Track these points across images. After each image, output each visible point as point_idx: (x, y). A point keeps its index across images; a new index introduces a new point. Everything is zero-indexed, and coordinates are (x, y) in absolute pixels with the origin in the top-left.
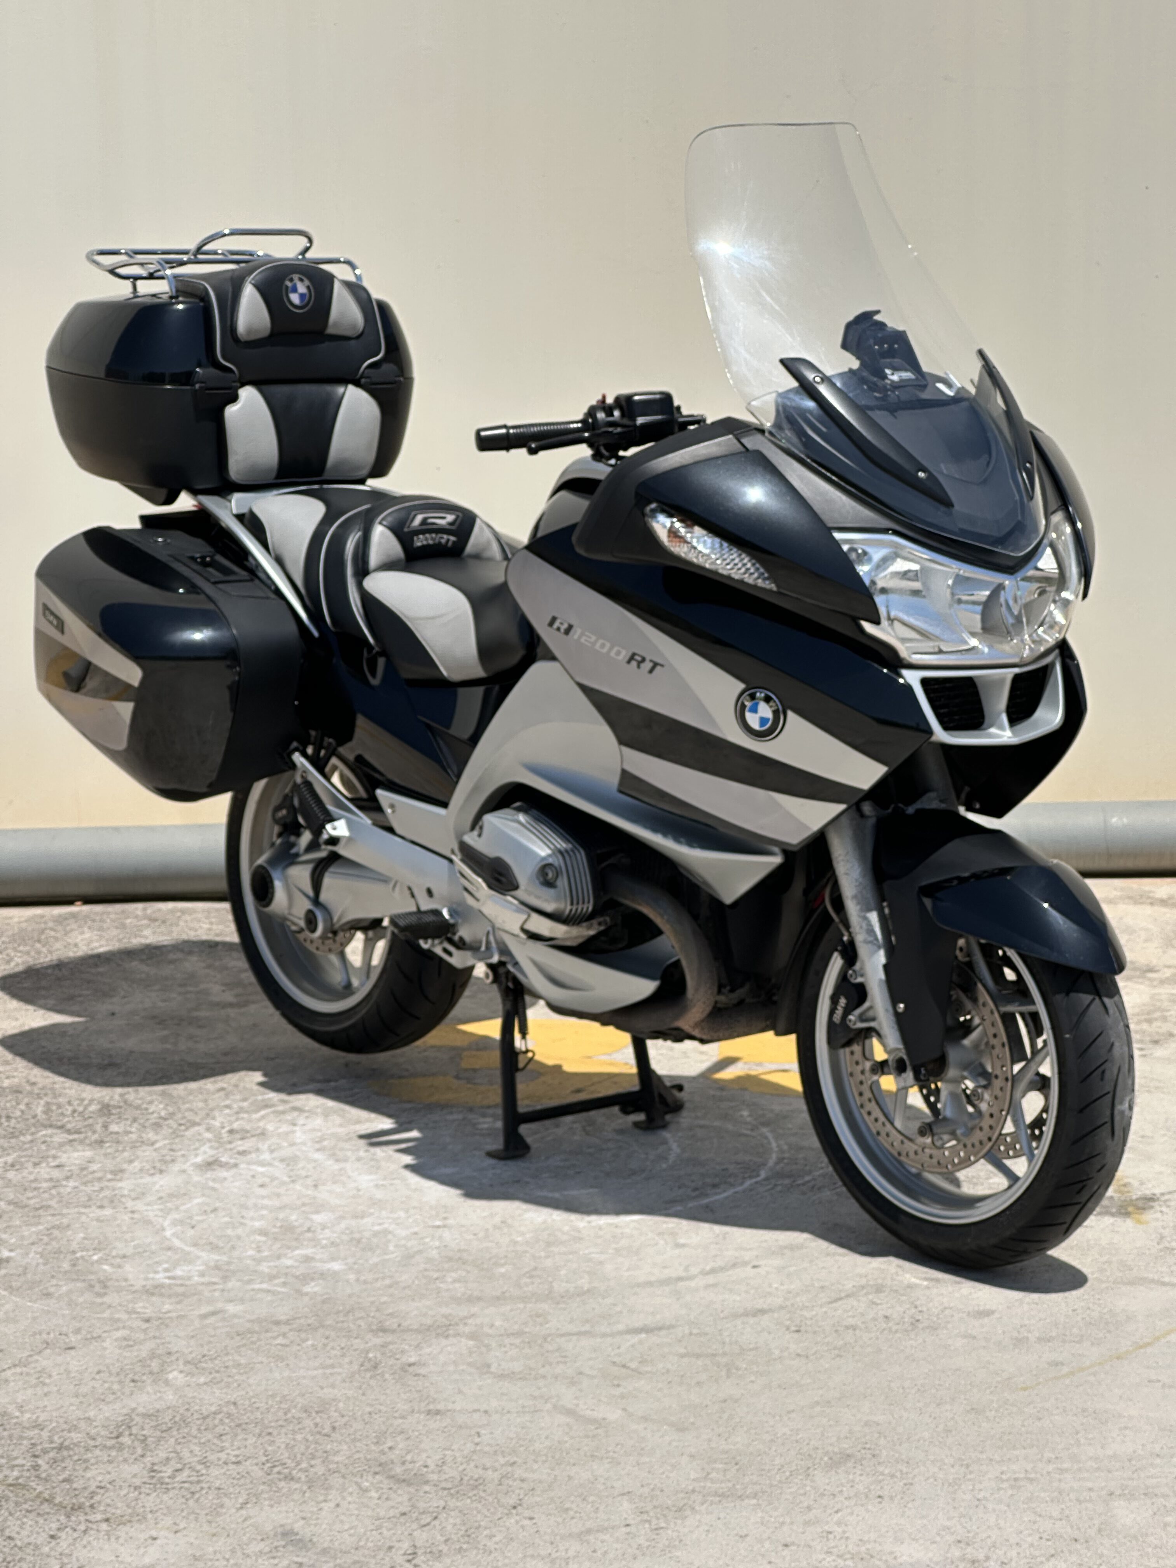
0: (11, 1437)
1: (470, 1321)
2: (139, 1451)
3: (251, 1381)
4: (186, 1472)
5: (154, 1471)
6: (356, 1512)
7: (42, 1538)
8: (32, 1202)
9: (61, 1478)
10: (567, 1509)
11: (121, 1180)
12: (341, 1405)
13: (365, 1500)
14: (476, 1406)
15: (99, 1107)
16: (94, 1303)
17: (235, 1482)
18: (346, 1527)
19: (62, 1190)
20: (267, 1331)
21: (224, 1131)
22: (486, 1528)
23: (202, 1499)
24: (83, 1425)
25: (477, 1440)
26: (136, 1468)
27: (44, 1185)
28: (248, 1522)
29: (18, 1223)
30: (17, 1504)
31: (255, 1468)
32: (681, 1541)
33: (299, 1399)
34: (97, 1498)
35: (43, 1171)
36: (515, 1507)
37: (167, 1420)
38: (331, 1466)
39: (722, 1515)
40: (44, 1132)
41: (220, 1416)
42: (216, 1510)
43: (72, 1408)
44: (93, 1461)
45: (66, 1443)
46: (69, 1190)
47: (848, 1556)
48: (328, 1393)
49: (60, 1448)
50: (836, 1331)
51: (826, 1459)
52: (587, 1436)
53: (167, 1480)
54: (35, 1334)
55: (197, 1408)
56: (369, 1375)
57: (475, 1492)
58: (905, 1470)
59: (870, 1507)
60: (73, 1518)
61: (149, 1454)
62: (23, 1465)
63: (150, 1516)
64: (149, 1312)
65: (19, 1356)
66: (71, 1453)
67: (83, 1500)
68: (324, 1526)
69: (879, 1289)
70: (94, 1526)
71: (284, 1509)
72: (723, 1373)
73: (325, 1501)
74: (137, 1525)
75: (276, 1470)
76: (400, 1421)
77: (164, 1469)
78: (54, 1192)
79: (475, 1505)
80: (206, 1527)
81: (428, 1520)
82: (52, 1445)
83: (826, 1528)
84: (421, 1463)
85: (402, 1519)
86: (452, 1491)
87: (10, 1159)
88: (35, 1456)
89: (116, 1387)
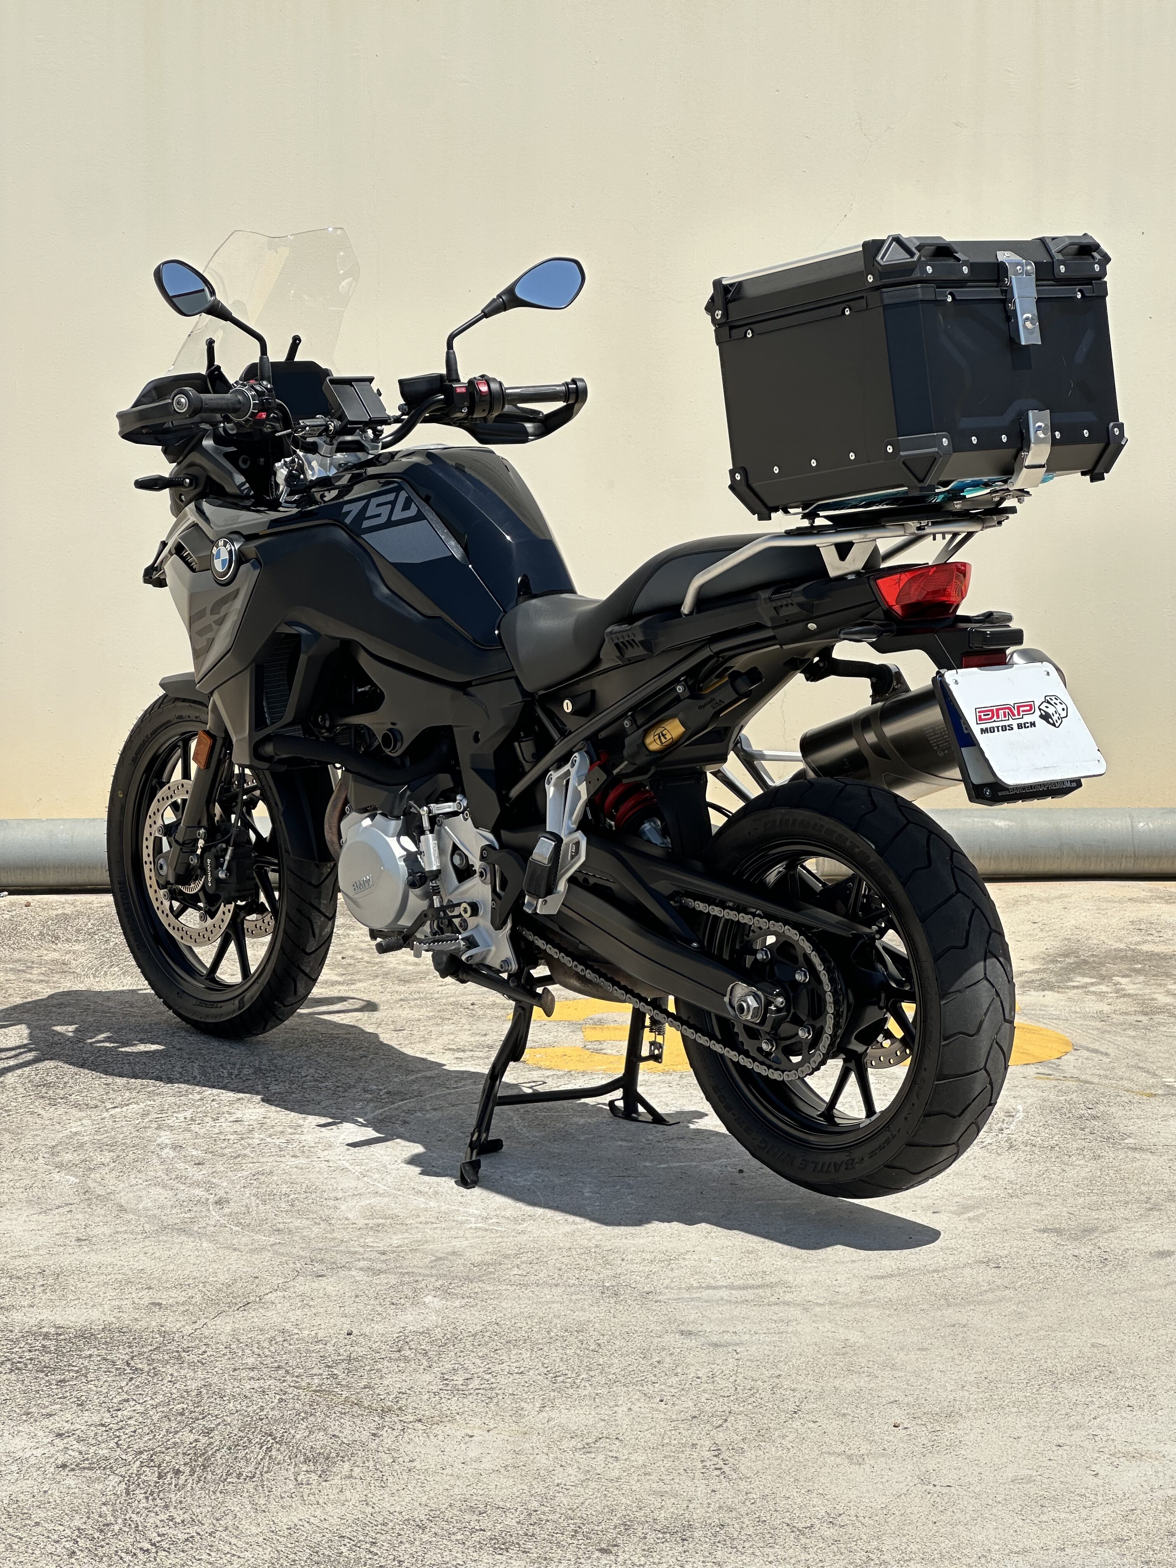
0: (298, 1350)
1: (687, 1257)
2: (426, 1363)
3: (504, 1305)
4: (475, 1383)
5: (447, 1379)
6: (650, 1415)
7: (365, 1436)
8: (227, 1151)
9: (361, 1385)
10: (844, 1415)
11: (302, 1133)
12: (597, 1325)
13: (653, 1405)
14: (723, 1328)
15: (251, 1071)
16: (326, 1237)
17: (526, 1389)
18: (646, 1427)
19: (250, 1141)
20: (500, 1264)
21: (381, 1093)
22: (776, 1429)
23: (501, 1403)
24: (361, 1339)
25: (737, 1357)
26: (427, 1377)
27: (232, 1137)
28: (552, 1423)
29: (222, 1169)
30: (328, 1406)
31: (539, 1377)
32: (960, 1441)
33: (555, 1321)
34: (402, 1402)
35: (223, 1124)
36: (795, 1413)
37: (439, 1336)
38: (610, 1377)
39: (990, 1421)
40: (210, 1092)
41: (488, 1334)
42: (518, 1413)
43: (345, 1326)
44: (384, 1370)
45: (353, 1355)
46: (257, 1141)
47: (1121, 1455)
48: (582, 1316)
49: (349, 1360)
50: (1033, 1267)
51: (1067, 1374)
52: (837, 1354)
53: (461, 1387)
54: (281, 1264)
55: (462, 1327)
56: (612, 1301)
57: (753, 1399)
58: (1144, 1385)
59: (1124, 1415)
60: (387, 1419)
61: (434, 1364)
62: (321, 1375)
63: (458, 1417)
64: (381, 1246)
65: (276, 1282)
66: (361, 1363)
67: (390, 1403)
68: (625, 1427)
69: (1058, 1232)
70: (410, 1426)
71: (581, 1412)
72: (943, 1302)
73: (616, 1405)
74: (449, 1425)
75: (560, 1379)
76: (660, 1339)
77: (455, 1378)
78: (242, 1142)
79: (756, 1410)
80: (514, 1427)
81: (720, 1422)
82: (340, 1358)
83: (1090, 1431)
84: (693, 1375)
85: (695, 1421)
86: (731, 1398)
87: (188, 1114)
88: (329, 1367)
89: (379, 1309)
